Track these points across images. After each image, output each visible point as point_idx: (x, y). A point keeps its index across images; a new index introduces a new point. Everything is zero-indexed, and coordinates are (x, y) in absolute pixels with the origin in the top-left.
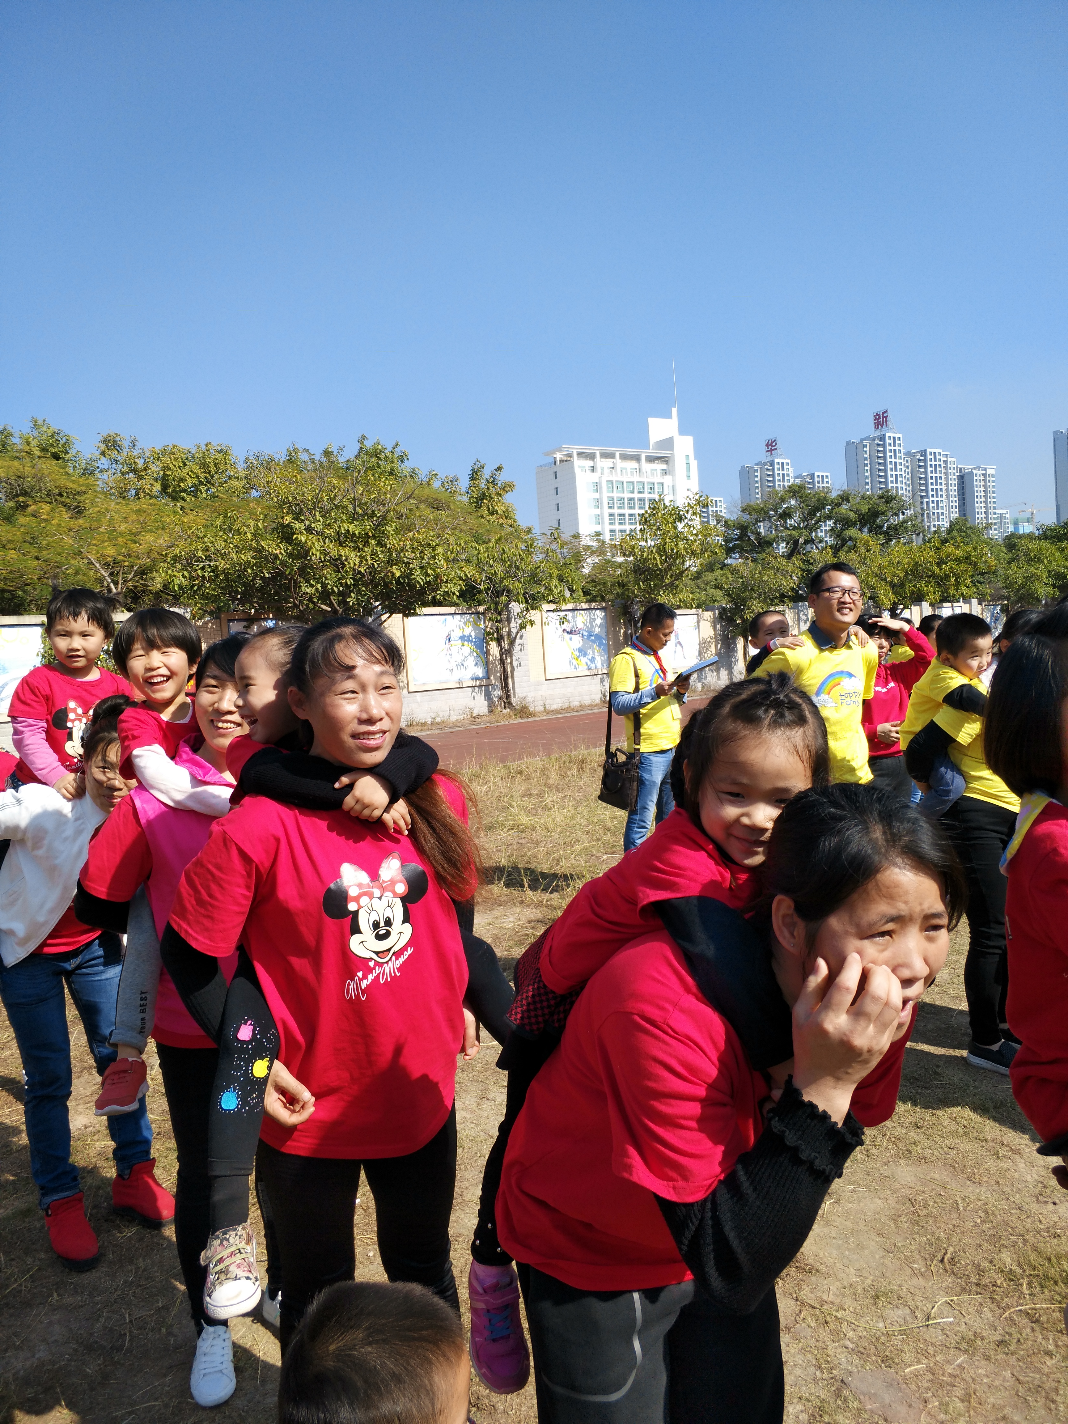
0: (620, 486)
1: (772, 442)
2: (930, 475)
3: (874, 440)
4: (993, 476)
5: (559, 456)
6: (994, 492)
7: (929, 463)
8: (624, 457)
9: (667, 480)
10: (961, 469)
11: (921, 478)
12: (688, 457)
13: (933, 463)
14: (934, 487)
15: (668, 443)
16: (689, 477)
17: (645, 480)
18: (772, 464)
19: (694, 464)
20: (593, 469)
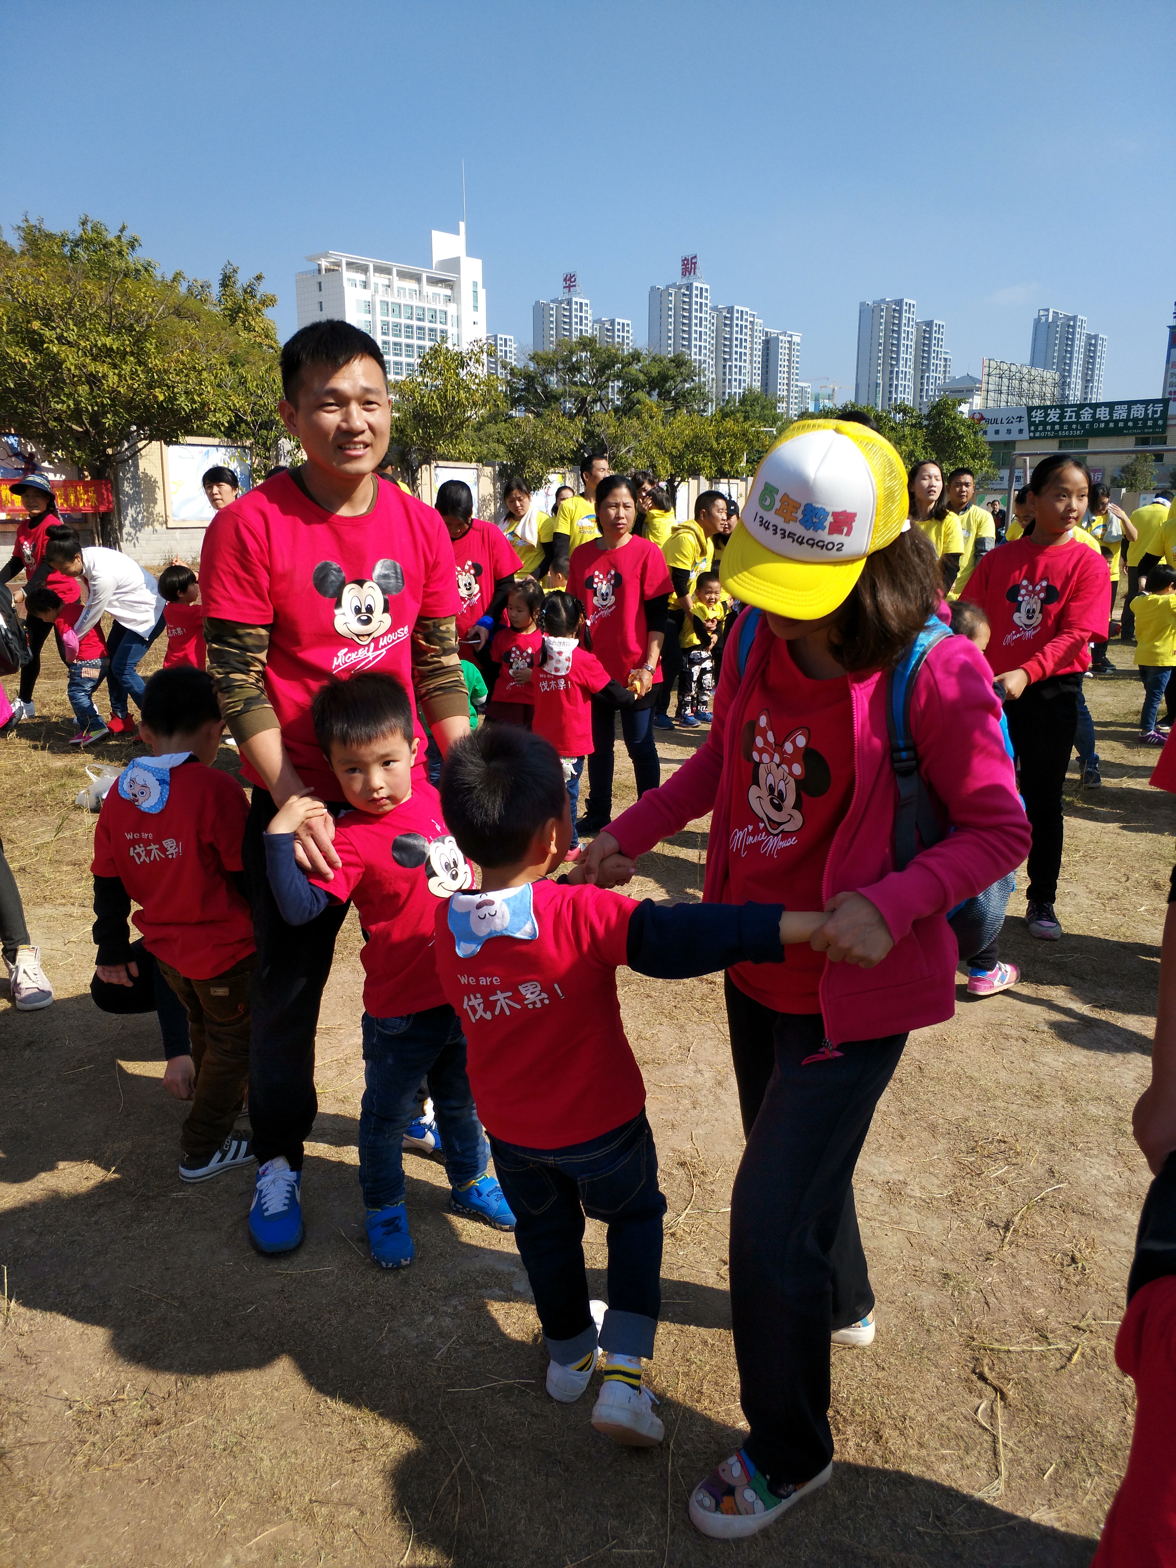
0: (396, 309)
1: (571, 277)
2: (735, 336)
3: (680, 289)
4: (798, 345)
5: (324, 263)
6: (797, 363)
7: (735, 322)
8: (402, 275)
9: (452, 309)
10: (767, 333)
11: (725, 339)
12: (475, 284)
13: (740, 323)
14: (739, 350)
15: (453, 264)
16: (476, 308)
17: (427, 306)
18: (569, 303)
19: (482, 293)
20: (365, 285)
